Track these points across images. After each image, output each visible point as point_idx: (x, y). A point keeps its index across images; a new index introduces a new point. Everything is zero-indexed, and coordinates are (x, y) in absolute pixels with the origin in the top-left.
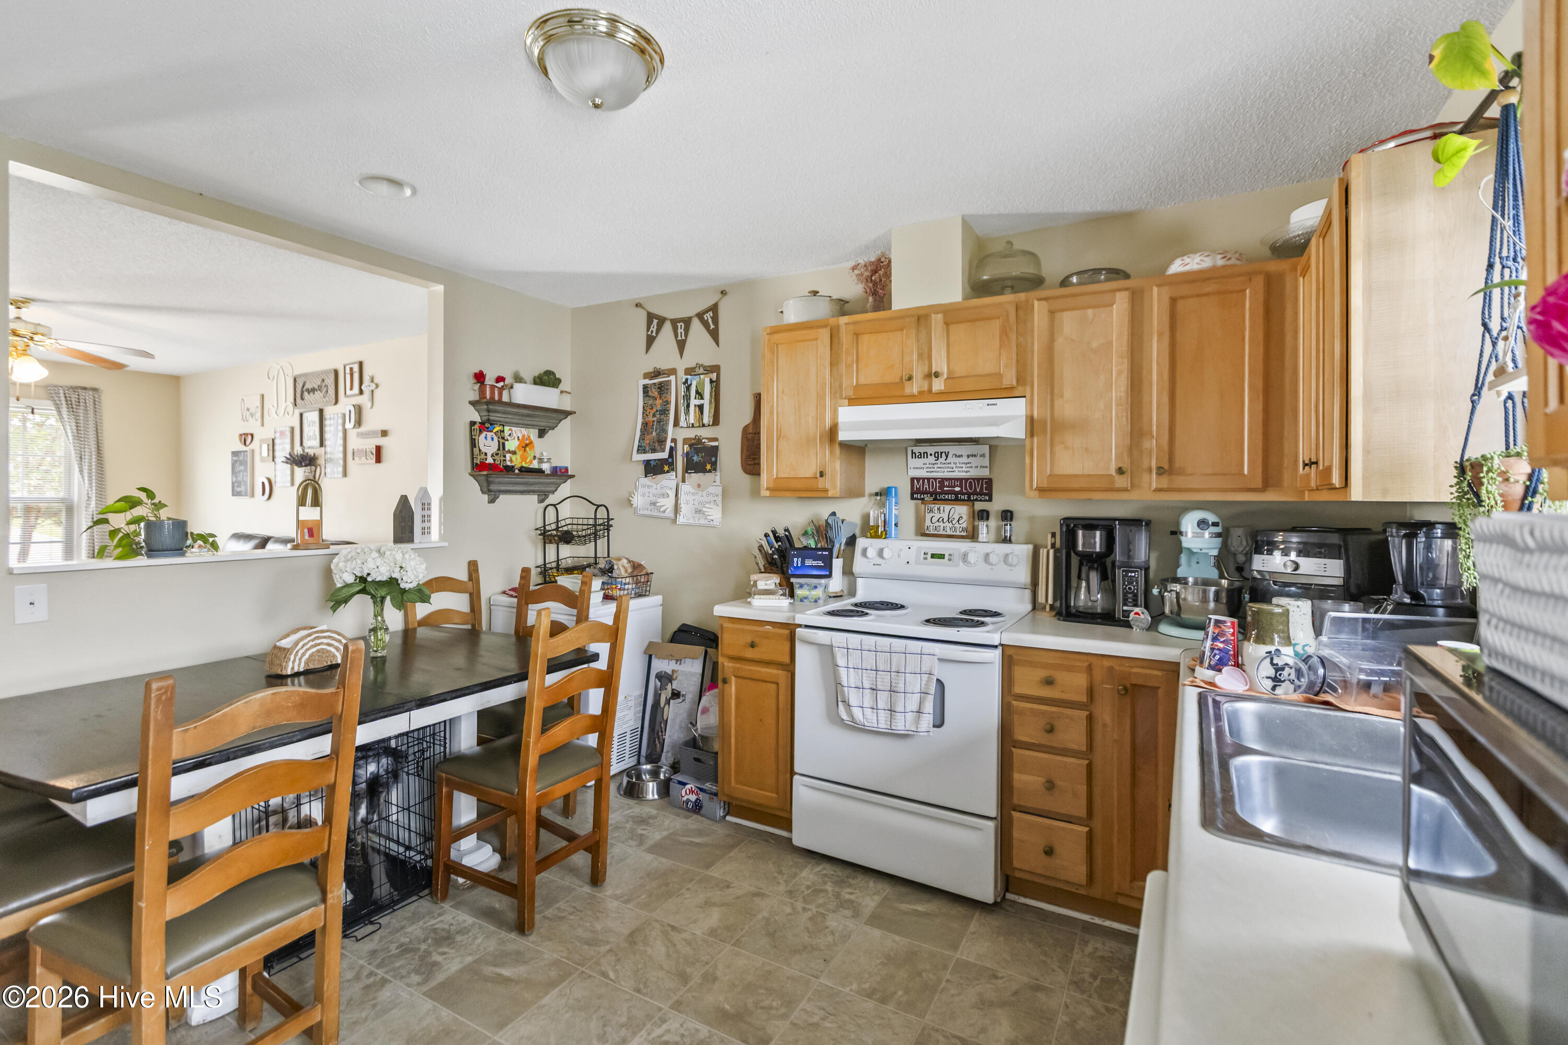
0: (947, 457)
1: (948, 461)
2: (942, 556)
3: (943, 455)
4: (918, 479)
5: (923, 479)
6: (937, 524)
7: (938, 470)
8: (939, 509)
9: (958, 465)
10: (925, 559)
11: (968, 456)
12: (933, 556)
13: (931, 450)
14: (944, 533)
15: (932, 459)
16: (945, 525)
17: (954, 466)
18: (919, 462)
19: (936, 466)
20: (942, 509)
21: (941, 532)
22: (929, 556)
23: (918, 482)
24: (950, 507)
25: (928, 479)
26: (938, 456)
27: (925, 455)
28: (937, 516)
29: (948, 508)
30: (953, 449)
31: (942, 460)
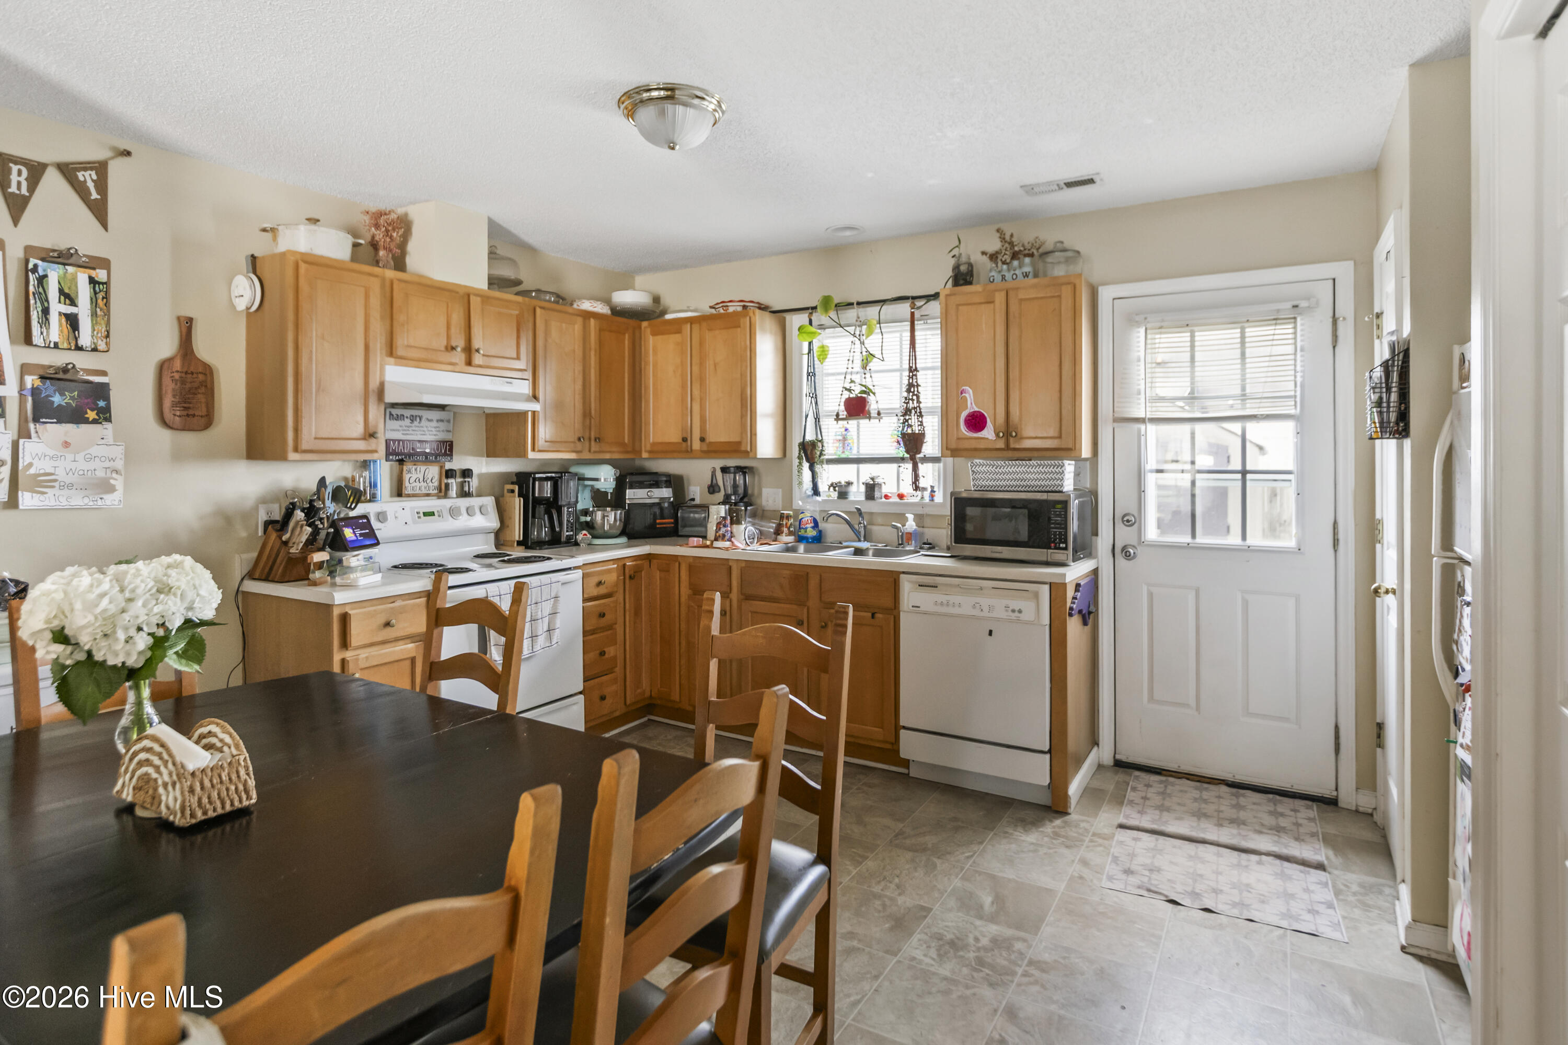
0: (420, 420)
1: (421, 424)
2: (432, 514)
3: (418, 419)
4: (394, 441)
5: (399, 441)
6: (415, 484)
7: (413, 432)
8: (416, 470)
9: (430, 429)
10: (419, 517)
11: (438, 421)
12: (425, 514)
13: (407, 413)
14: (420, 492)
15: (407, 422)
16: (420, 485)
17: (425, 429)
18: (395, 424)
19: (410, 429)
20: (418, 469)
21: (418, 492)
22: (422, 515)
23: (394, 444)
24: (425, 467)
25: (403, 441)
26: (413, 419)
27: (400, 418)
28: (414, 476)
29: (423, 468)
30: (426, 414)
31: (416, 423)
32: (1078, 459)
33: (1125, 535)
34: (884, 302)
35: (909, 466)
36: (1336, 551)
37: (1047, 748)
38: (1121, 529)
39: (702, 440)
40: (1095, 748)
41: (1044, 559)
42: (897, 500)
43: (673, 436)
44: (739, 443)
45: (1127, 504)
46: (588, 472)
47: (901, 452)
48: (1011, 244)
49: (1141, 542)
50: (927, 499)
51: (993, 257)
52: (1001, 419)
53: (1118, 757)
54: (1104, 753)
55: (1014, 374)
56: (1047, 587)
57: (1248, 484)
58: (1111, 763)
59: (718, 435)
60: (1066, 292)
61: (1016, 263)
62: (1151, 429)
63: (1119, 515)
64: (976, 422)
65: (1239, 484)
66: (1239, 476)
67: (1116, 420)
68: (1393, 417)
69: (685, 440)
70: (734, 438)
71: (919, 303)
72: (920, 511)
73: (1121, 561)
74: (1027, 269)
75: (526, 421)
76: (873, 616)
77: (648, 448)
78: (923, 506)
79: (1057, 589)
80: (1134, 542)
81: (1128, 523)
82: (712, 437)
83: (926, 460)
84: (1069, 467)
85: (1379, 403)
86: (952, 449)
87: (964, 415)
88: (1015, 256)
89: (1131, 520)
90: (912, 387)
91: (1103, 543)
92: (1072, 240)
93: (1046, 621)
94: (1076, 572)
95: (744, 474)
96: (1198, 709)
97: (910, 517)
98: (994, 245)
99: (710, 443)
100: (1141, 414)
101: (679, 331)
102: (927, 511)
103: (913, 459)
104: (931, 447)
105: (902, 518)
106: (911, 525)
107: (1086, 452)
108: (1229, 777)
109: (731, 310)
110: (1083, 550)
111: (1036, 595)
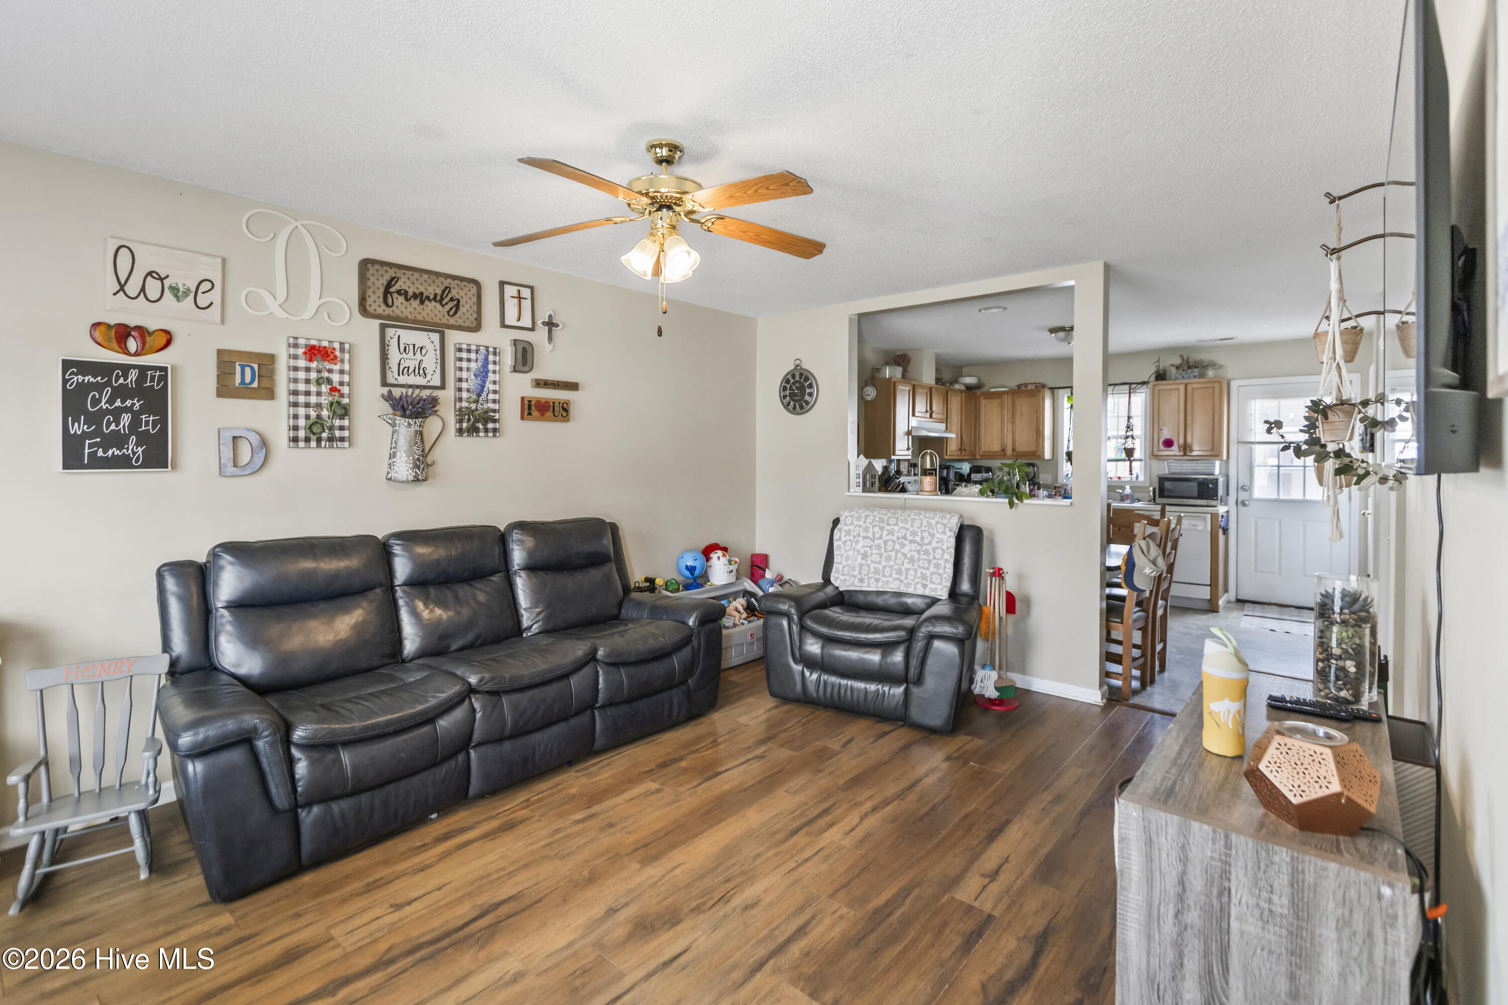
32: (1221, 460)
33: (1243, 496)
34: (1116, 385)
35: (1128, 463)
36: (1350, 501)
37: (1209, 583)
38: (1241, 493)
39: (1013, 450)
40: (1226, 594)
41: (1205, 504)
42: (1117, 479)
43: (996, 447)
44: (1035, 452)
45: (1243, 481)
46: (957, 465)
47: (1124, 456)
48: (1188, 362)
49: (1251, 499)
50: (1134, 479)
51: (1178, 368)
52: (1182, 441)
53: (1238, 597)
54: (1231, 595)
55: (1189, 422)
56: (1210, 515)
57: (1307, 472)
58: (1234, 600)
59: (1022, 447)
60: (1217, 386)
61: (1190, 371)
62: (1257, 447)
63: (1240, 486)
64: (1168, 443)
65: (1303, 472)
66: (1303, 468)
67: (1238, 442)
68: (1368, 445)
69: (1003, 450)
70: (1033, 449)
71: (1133, 386)
72: (1132, 485)
73: (1241, 508)
74: (1196, 374)
75: (943, 442)
76: (1119, 530)
77: (981, 453)
78: (1134, 482)
79: (1214, 516)
80: (1247, 498)
81: (1245, 490)
82: (1019, 448)
83: (1135, 460)
84: (1218, 463)
85: (1362, 440)
86: (1154, 456)
87: (1162, 440)
88: (1189, 367)
89: (1246, 488)
90: (1129, 427)
91: (1232, 498)
92: (1220, 359)
93: (1209, 529)
94: (1222, 510)
95: (1034, 467)
96: (1280, 574)
97: (1128, 487)
98: (1178, 361)
99: (1018, 452)
100: (1252, 440)
101: (1000, 398)
102: (1137, 485)
103: (1129, 460)
104: (1137, 455)
105: (1123, 488)
106: (1128, 490)
107: (1225, 458)
108: (1295, 604)
109: (1029, 388)
110: (1224, 502)
111: (1205, 519)
